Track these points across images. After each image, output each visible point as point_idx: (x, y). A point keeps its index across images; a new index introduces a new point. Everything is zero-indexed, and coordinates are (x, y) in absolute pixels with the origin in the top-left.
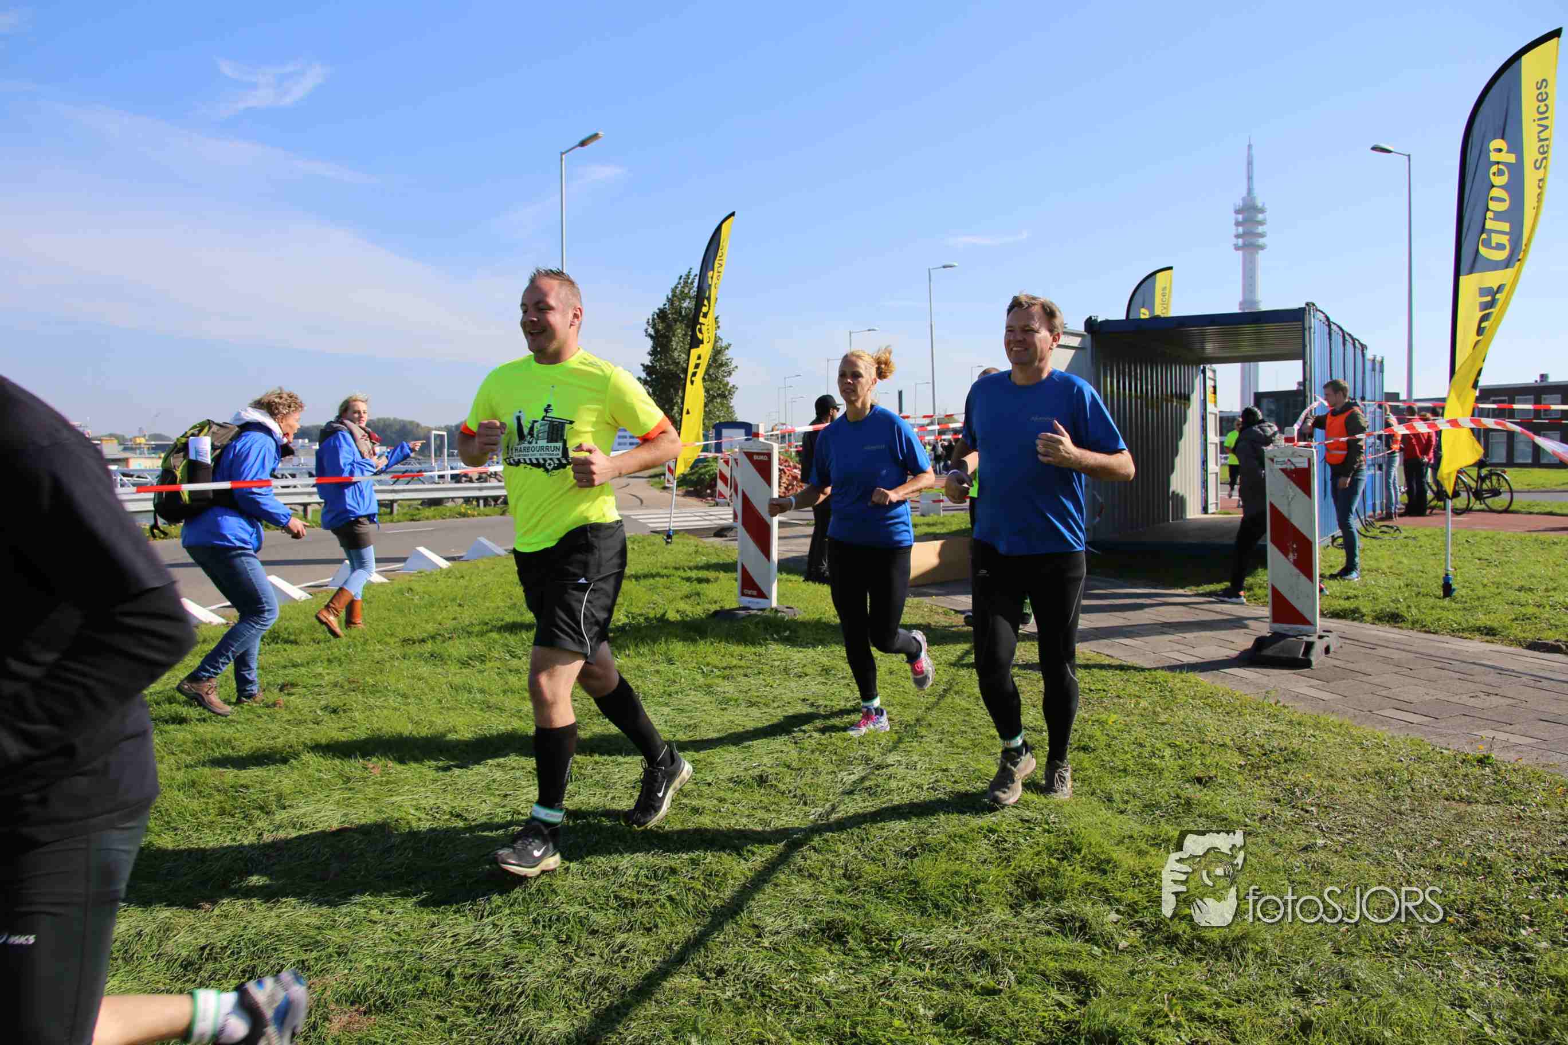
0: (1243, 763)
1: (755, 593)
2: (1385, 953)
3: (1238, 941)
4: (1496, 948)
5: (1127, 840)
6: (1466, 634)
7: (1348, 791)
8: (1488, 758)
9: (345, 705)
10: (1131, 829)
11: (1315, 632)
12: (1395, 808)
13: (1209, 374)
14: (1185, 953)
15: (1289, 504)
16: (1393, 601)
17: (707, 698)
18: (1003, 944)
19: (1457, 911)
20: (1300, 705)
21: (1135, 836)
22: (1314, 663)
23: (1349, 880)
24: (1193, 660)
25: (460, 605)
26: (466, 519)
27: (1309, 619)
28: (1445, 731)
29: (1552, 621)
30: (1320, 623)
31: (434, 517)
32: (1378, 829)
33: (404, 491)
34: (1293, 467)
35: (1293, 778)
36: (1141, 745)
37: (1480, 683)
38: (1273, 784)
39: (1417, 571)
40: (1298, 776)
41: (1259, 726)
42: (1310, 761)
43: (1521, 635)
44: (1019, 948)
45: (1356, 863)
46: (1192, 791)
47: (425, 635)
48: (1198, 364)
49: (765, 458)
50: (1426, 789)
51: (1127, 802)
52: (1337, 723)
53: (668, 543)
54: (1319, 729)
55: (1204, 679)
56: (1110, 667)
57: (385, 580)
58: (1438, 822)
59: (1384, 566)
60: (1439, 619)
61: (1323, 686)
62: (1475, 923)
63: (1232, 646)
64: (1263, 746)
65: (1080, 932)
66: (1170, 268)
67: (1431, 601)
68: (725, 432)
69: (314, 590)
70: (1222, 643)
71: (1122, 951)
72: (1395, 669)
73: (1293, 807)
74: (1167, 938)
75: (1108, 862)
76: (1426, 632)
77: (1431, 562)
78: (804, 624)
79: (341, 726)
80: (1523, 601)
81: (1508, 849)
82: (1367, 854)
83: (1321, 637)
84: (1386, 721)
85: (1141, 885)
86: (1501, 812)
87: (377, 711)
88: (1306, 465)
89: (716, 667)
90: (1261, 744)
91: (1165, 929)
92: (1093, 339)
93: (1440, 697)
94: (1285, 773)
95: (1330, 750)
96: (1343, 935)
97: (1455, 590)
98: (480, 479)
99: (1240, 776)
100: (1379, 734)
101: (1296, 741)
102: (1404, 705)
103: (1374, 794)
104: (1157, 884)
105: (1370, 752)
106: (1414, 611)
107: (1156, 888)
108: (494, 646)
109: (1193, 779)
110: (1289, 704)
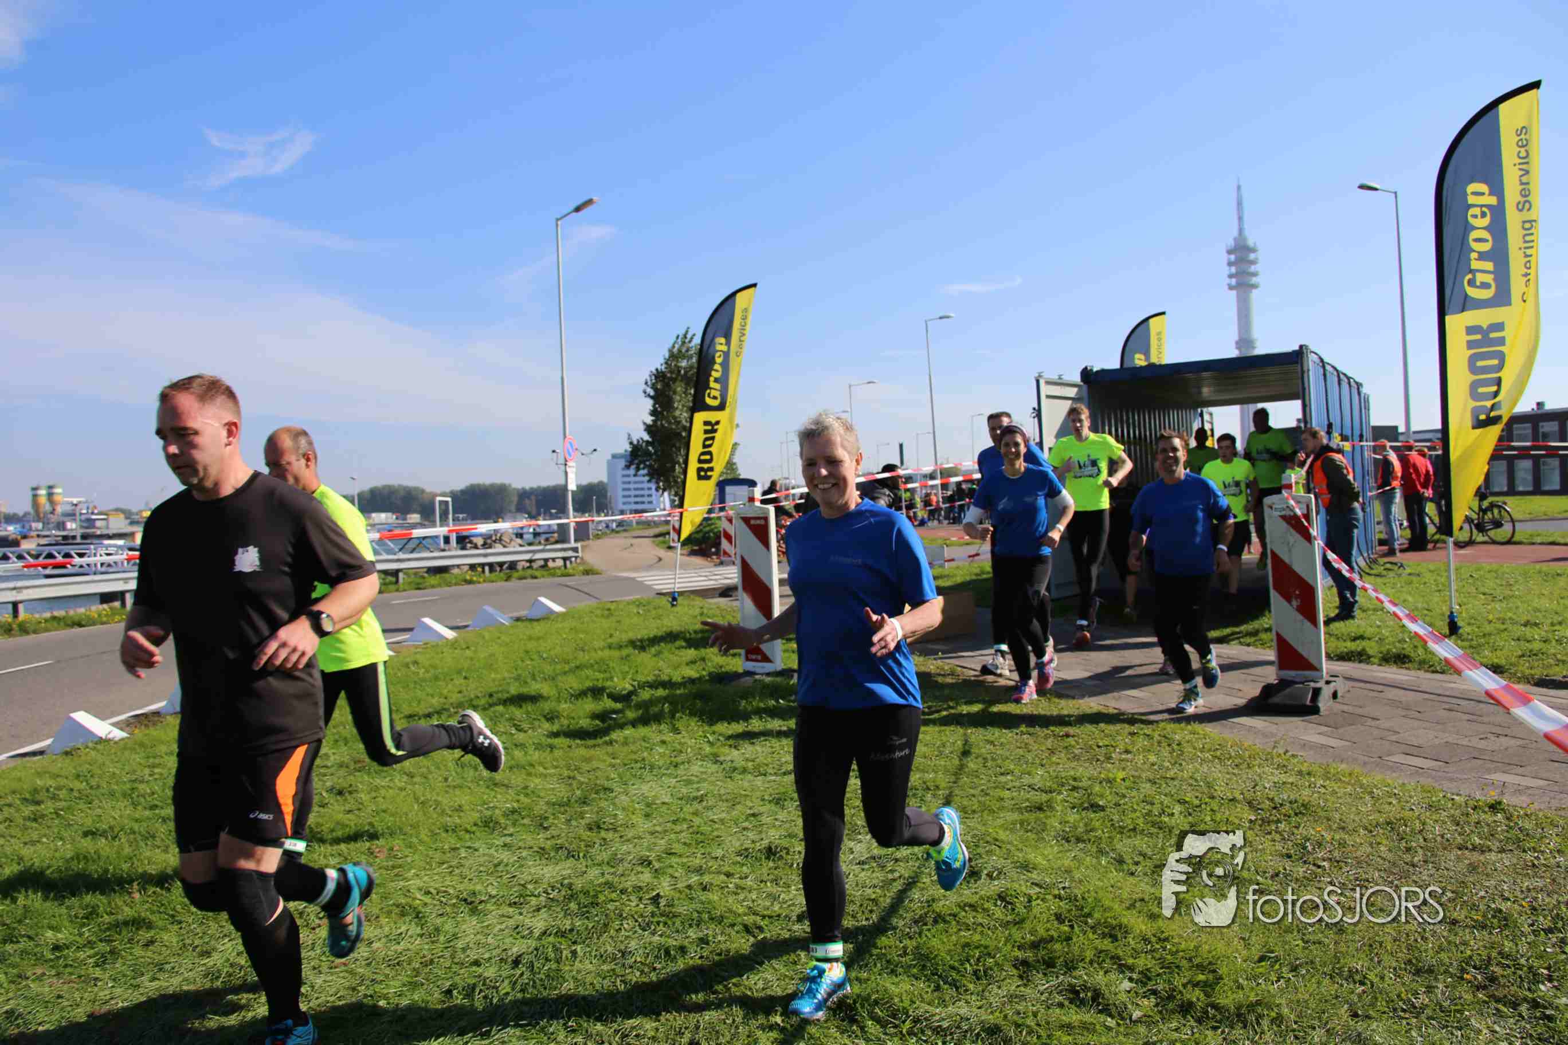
0: (1253, 818)
1: (759, 657)
2: (1402, 1014)
3: (1252, 1007)
4: (1515, 1005)
5: (1138, 904)
7: (1359, 842)
8: (1500, 803)
9: (351, 785)
10: (1143, 892)
11: (1322, 678)
13: (1206, 417)
14: (1199, 1021)
15: (1290, 551)
16: (1399, 642)
17: (714, 768)
18: (1015, 1018)
19: (1475, 967)
20: (1309, 754)
21: (1147, 899)
22: (1322, 709)
23: (1364, 938)
25: (465, 678)
26: (471, 586)
27: (1315, 664)
28: (1456, 776)
29: (1559, 656)
30: (1326, 666)
31: (439, 585)
32: (1392, 882)
33: (409, 560)
34: (1291, 514)
35: (1304, 832)
36: (1153, 804)
37: (1489, 723)
38: (1283, 839)
39: (1424, 609)
40: (1311, 830)
41: (1270, 777)
42: (1322, 814)
43: (1527, 672)
44: (1030, 1022)
47: (431, 710)
48: (1195, 408)
50: (1439, 839)
51: (1137, 863)
52: (1347, 771)
53: (673, 605)
54: (1329, 779)
55: (1210, 729)
58: (1452, 874)
61: (1332, 732)
62: (1493, 979)
63: (1240, 694)
65: (1093, 1002)
66: (1163, 313)
68: (729, 489)
70: (1229, 691)
71: (1139, 1021)
72: (1403, 713)
73: (1305, 862)
74: (1182, 1006)
75: (1120, 926)
76: (1433, 672)
77: (1436, 599)
79: (348, 807)
80: (1529, 636)
81: (1523, 899)
83: (1328, 682)
84: (1396, 767)
85: (1152, 951)
86: (1515, 861)
87: (383, 792)
88: (1304, 512)
89: (720, 735)
90: (1270, 797)
91: (1179, 997)
92: (1089, 388)
93: (1450, 740)
94: (1296, 827)
95: (1340, 801)
96: (1360, 996)
97: (1460, 628)
98: (485, 545)
99: (1251, 832)
100: (1390, 781)
101: (1306, 792)
102: (1413, 750)
103: (1386, 846)
104: (1170, 949)
105: (1381, 802)
106: (1420, 651)
107: (1169, 954)
108: (500, 720)
110: (1299, 754)
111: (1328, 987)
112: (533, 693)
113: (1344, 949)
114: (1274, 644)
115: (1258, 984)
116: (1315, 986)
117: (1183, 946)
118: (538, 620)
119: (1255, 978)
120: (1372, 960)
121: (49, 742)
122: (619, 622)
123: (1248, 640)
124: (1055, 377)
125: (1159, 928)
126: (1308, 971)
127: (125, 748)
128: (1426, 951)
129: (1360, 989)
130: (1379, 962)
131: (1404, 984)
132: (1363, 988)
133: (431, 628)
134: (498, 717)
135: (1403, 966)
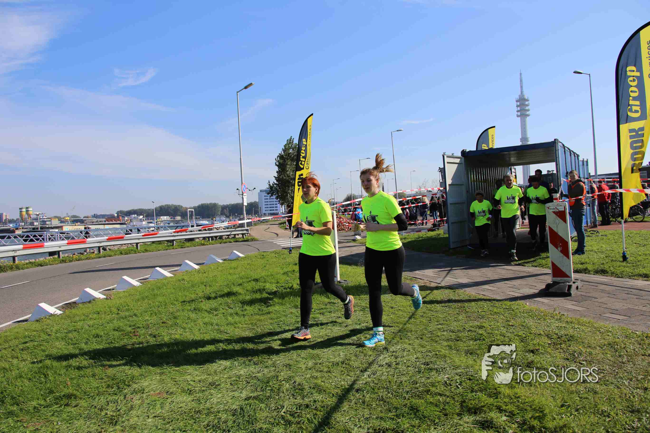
0: (550, 342)
3: (561, 428)
6: (636, 278)
7: (598, 353)
9: (159, 333)
11: (572, 281)
12: (621, 361)
13: (513, 170)
15: (557, 227)
16: (602, 264)
20: (570, 315)
22: (572, 294)
23: (606, 396)
24: (519, 295)
25: (205, 286)
26: (204, 246)
27: (569, 275)
28: (635, 323)
30: (573, 276)
31: (191, 246)
32: (615, 371)
33: (178, 236)
34: (558, 211)
35: (573, 348)
37: (646, 299)
38: (564, 352)
39: (610, 250)
41: (554, 324)
42: (580, 340)
45: (607, 387)
46: (530, 357)
47: (191, 300)
48: (508, 167)
50: (632, 351)
52: (588, 321)
53: (290, 253)
54: (580, 325)
55: (525, 303)
56: (485, 300)
57: (172, 275)
58: (641, 367)
59: (595, 249)
60: (623, 271)
61: (578, 304)
63: (536, 288)
66: (494, 127)
67: (618, 264)
69: (143, 281)
70: (530, 287)
72: (607, 295)
73: (575, 362)
74: (529, 428)
76: (618, 277)
77: (615, 246)
78: (352, 287)
82: (612, 383)
83: (574, 283)
84: (607, 319)
85: (513, 403)
87: (173, 336)
88: (563, 210)
90: (556, 333)
91: (528, 423)
92: (465, 159)
93: (629, 307)
94: (569, 346)
95: (587, 334)
96: (608, 423)
97: (628, 258)
98: (209, 229)
99: (549, 349)
100: (607, 326)
101: (571, 331)
102: (614, 311)
103: (610, 354)
104: (521, 402)
105: (604, 334)
106: (612, 268)
107: (521, 403)
108: (221, 304)
109: (529, 351)
110: (565, 314)
111: (594, 419)
112: (235, 292)
113: (598, 401)
114: (550, 265)
115: (562, 418)
116: (588, 418)
117: (527, 400)
118: (233, 260)
119: (561, 414)
120: (611, 406)
121: (30, 315)
122: (268, 261)
123: (535, 264)
124: (450, 154)
125: (515, 393)
126: (583, 411)
127: (62, 318)
128: (635, 402)
129: (607, 420)
130: (615, 407)
131: (627, 417)
132: (609, 419)
133: (189, 264)
134: (220, 302)
135: (626, 409)
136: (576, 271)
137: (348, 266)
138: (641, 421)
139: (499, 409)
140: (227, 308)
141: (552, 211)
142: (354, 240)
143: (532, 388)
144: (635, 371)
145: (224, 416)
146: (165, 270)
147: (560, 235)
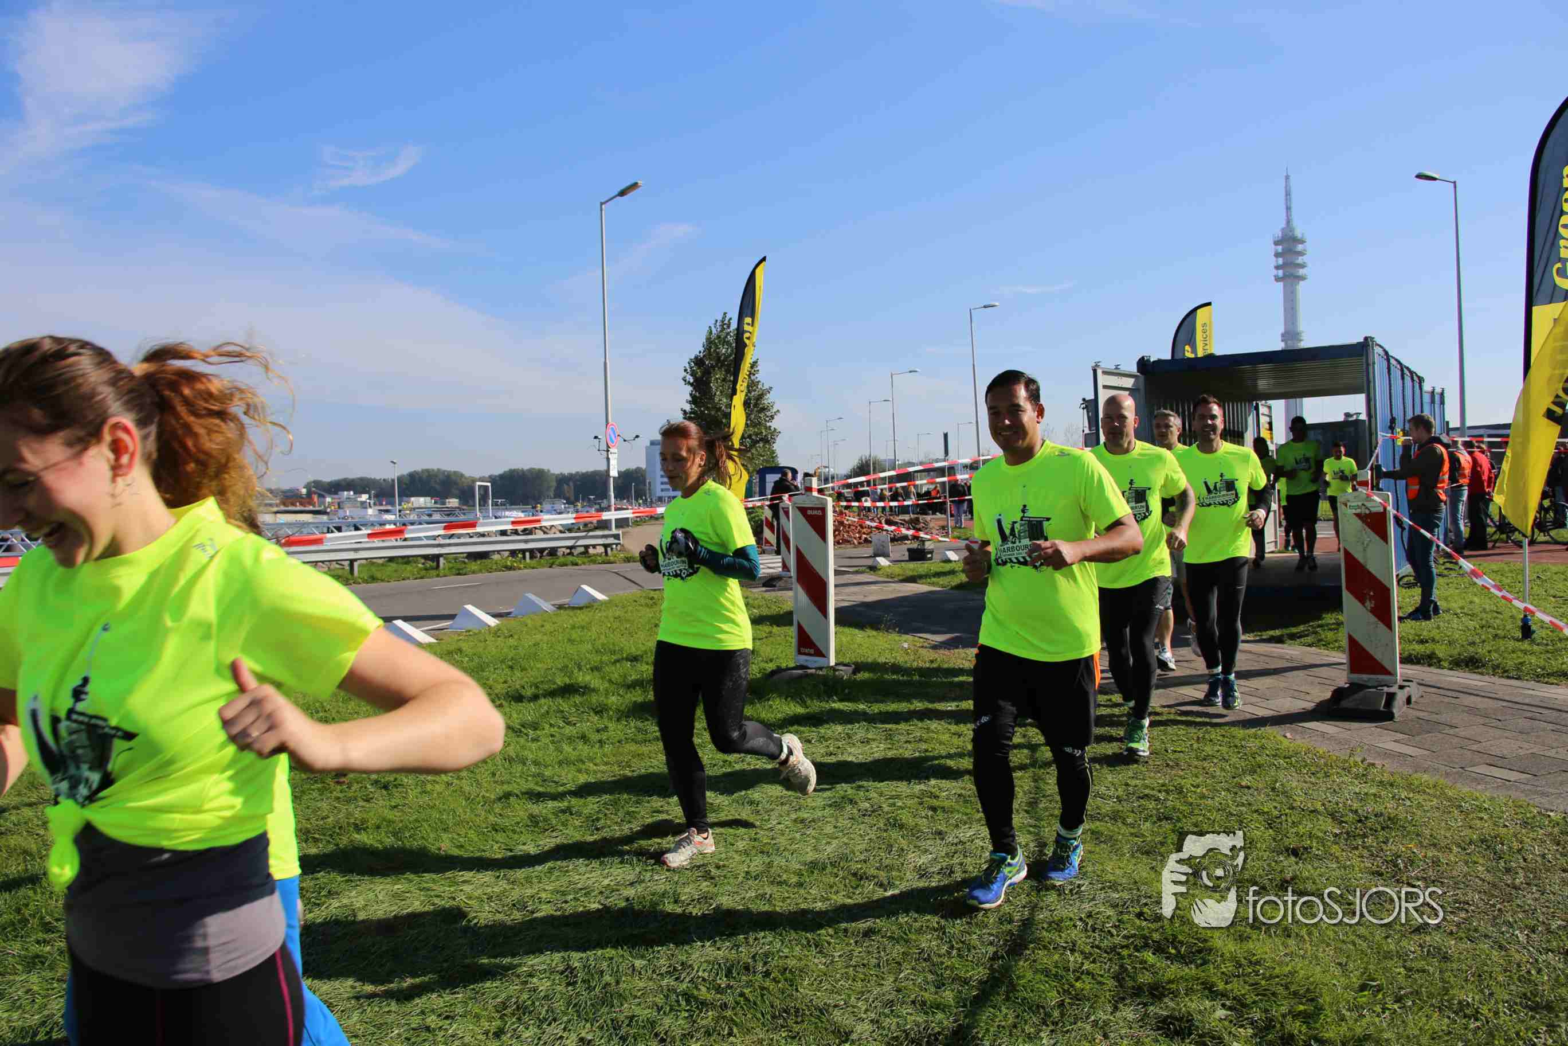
0: (1338, 832)
1: (812, 651)
6: (1552, 680)
7: (1454, 863)
11: (1396, 682)
12: (1509, 882)
13: (1263, 410)
15: (1365, 551)
16: (1470, 644)
20: (1390, 765)
22: (1396, 716)
23: (1471, 968)
24: (1268, 713)
25: (511, 668)
26: (511, 572)
27: (1390, 668)
28: (1546, 789)
30: (1401, 671)
31: (480, 571)
32: (1494, 906)
33: (449, 545)
34: (1367, 512)
35: (1394, 848)
38: (1372, 855)
39: (1492, 611)
40: (1399, 845)
41: (1350, 788)
42: (1411, 829)
45: (1474, 945)
46: (1290, 866)
48: (1251, 401)
49: (819, 513)
50: (1538, 859)
52: (1432, 783)
54: (1413, 790)
57: (433, 640)
59: (1455, 606)
60: (1521, 663)
61: (1409, 740)
63: (1308, 697)
64: (1356, 811)
65: (1186, 1033)
66: (1210, 304)
67: (1511, 644)
70: (1296, 694)
72: (1482, 721)
73: (1398, 881)
74: (1282, 1038)
76: (1508, 677)
78: (864, 683)
79: (393, 804)
82: (1486, 936)
83: (1401, 687)
84: (1479, 779)
85: (1245, 975)
87: (429, 787)
88: (1381, 510)
90: (1354, 808)
91: (1278, 1026)
92: (1146, 380)
93: (1534, 751)
94: (1384, 842)
95: (1428, 815)
96: (1475, 1034)
97: (1534, 632)
98: (526, 532)
99: (1336, 847)
100: (1478, 795)
101: (1391, 805)
102: (1497, 761)
103: (1483, 865)
104: (1263, 974)
105: (1471, 816)
106: (1494, 656)
107: (1263, 979)
108: (548, 712)
109: (1287, 850)
110: (1377, 762)
111: (1438, 1023)
112: (581, 685)
113: (1452, 979)
114: (1345, 643)
115: (1362, 1016)
116: (1424, 1019)
117: (1277, 971)
118: (581, 608)
119: (1358, 1008)
120: (1482, 991)
123: (1309, 639)
124: (1111, 367)
125: (1249, 951)
126: (1413, 1001)
128: (1543, 984)
129: (1473, 1025)
130: (1491, 994)
131: (1521, 1021)
132: (1478, 1024)
133: (473, 615)
134: (546, 708)
135: (1518, 1000)
136: (1407, 660)
137: (857, 631)
138: (1554, 1032)
139: (1210, 990)
140: (562, 724)
141: (1354, 511)
142: (873, 568)
143: (1291, 942)
144: (1544, 910)
145: (543, 985)
146: (417, 627)
147: (1373, 572)
